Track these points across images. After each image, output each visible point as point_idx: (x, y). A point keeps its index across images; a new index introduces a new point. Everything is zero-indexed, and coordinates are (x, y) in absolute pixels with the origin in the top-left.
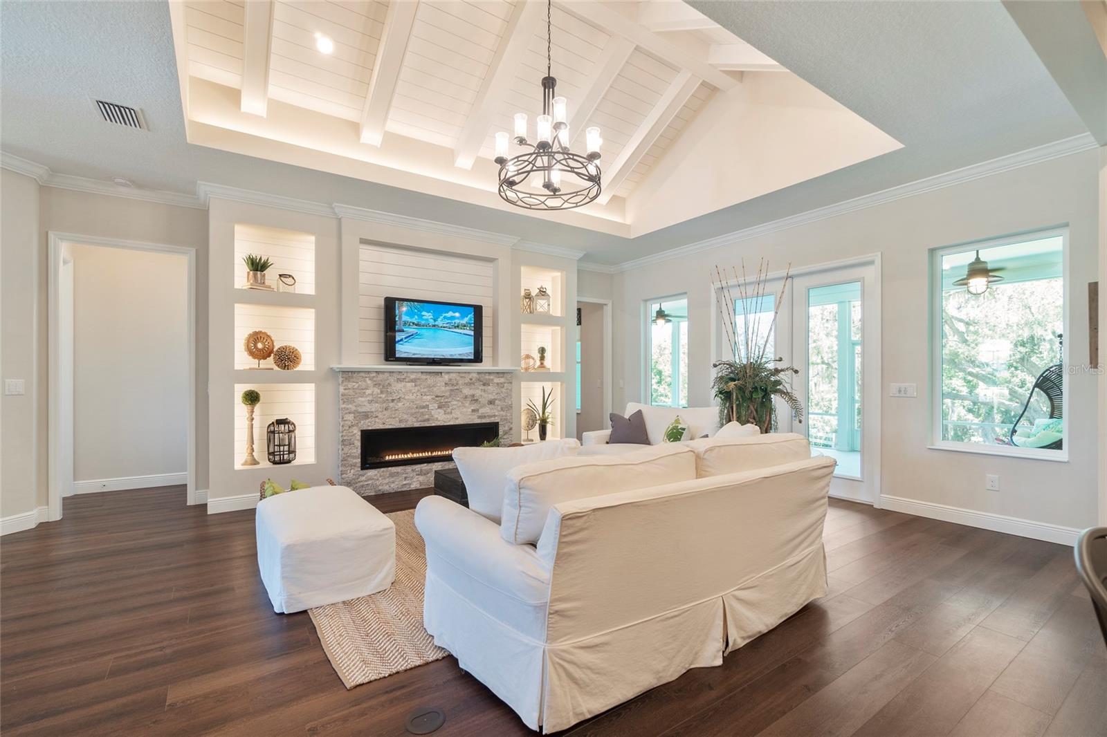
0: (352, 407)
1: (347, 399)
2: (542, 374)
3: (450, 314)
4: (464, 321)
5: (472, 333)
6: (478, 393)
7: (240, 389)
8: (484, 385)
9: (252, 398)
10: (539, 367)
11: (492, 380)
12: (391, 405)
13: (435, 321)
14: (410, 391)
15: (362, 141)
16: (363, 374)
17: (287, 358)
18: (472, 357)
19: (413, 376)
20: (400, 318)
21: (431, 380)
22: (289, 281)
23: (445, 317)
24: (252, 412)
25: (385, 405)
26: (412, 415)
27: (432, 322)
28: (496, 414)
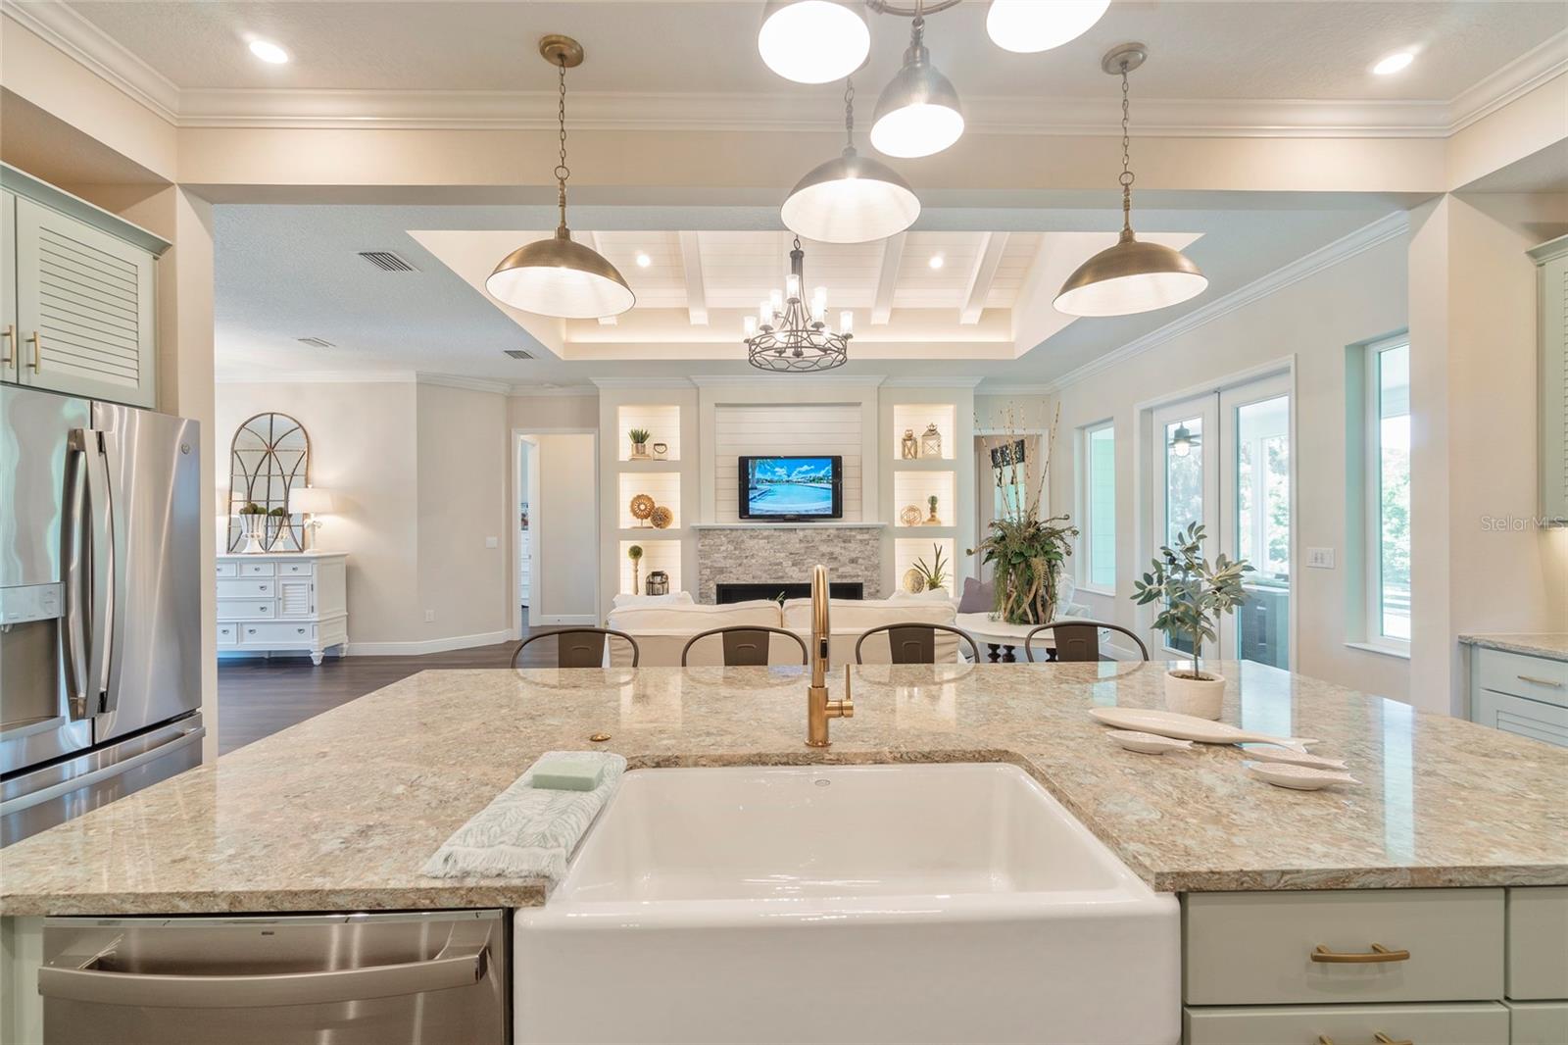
0: (708, 562)
1: (703, 555)
2: (932, 529)
3: (806, 468)
4: (822, 473)
5: (830, 486)
6: (837, 550)
7: (625, 546)
8: (844, 542)
9: (636, 552)
10: (929, 520)
11: (855, 536)
12: (745, 561)
13: (789, 476)
14: (764, 548)
15: (692, 323)
16: (718, 532)
17: (660, 518)
18: (830, 513)
19: (766, 533)
20: (753, 475)
21: (784, 537)
22: (662, 448)
23: (799, 472)
24: (637, 564)
25: (739, 561)
26: (765, 571)
27: (785, 478)
28: (860, 574)
